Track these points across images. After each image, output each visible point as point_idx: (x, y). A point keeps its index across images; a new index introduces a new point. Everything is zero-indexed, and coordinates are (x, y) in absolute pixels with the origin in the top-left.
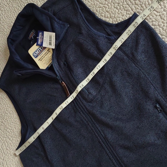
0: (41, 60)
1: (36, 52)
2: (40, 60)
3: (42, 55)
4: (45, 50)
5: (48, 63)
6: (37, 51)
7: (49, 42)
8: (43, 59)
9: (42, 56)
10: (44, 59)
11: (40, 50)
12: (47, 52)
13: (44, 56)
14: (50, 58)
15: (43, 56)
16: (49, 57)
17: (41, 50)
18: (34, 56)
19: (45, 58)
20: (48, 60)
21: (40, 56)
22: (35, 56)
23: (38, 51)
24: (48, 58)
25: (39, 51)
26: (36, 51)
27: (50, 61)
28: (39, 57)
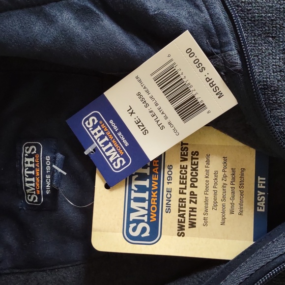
0: (187, 224)
1: (133, 216)
2: (181, 228)
3: (175, 197)
4: (170, 167)
5: (237, 201)
6: (134, 205)
7: (170, 109)
8: (193, 209)
9: (175, 204)
10: (200, 206)
11: (141, 189)
12: (188, 163)
13: (187, 197)
14: (229, 172)
15: (181, 200)
16: (221, 175)
17: (146, 183)
18: (139, 238)
19: (200, 199)
20: (228, 189)
21: (168, 211)
22: (147, 234)
23: (137, 200)
24: (220, 183)
25: (142, 200)
26: (131, 210)
27: (241, 185)
28: (169, 221)
